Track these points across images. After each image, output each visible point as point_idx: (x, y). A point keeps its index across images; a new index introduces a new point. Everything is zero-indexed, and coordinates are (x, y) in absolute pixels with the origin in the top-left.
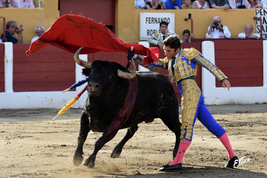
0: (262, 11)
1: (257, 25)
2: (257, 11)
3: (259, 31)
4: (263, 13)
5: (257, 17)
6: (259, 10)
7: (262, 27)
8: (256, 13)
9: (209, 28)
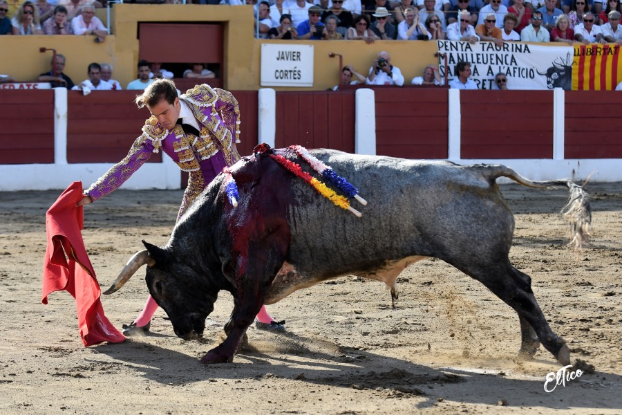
0: (448, 44)
1: (440, 65)
2: (441, 44)
3: (443, 75)
4: (449, 48)
5: (440, 53)
7: (448, 68)
8: (439, 48)
9: (371, 69)
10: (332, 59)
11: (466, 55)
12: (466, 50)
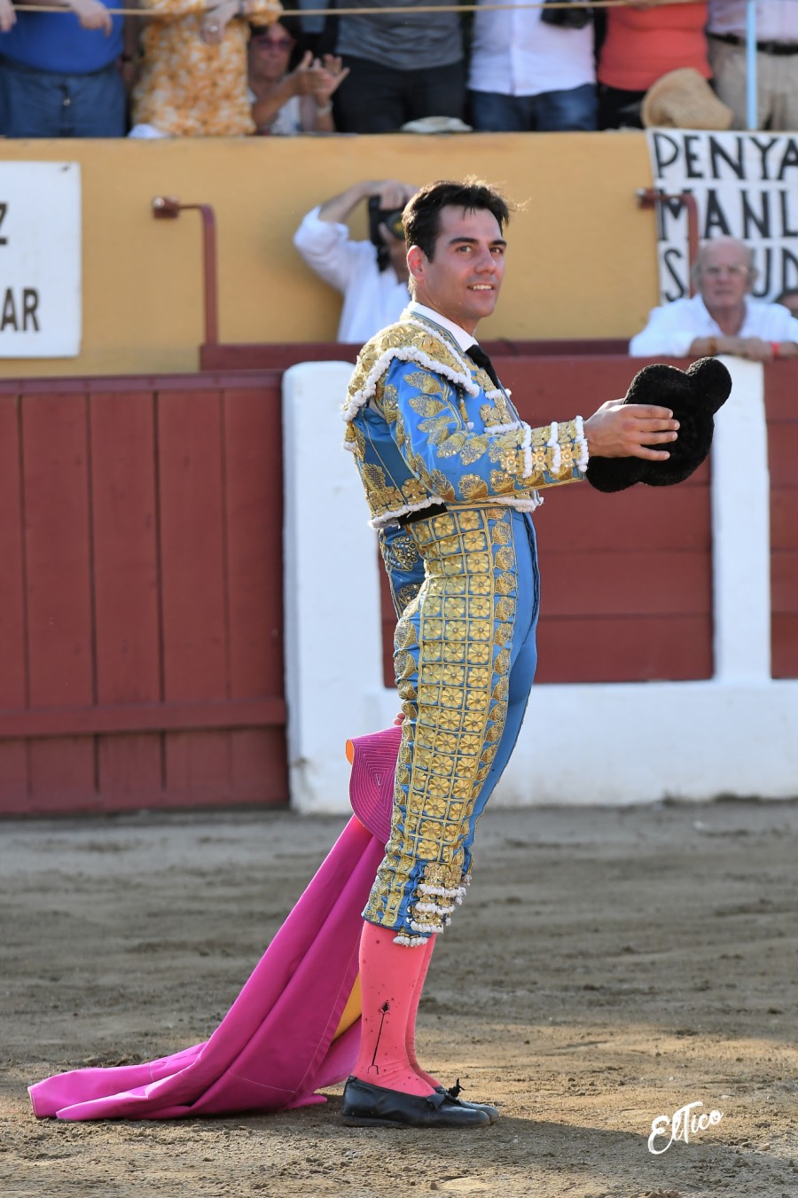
0: (701, 148)
1: (663, 247)
2: (667, 151)
3: (675, 291)
4: (702, 165)
5: (662, 191)
6: (680, 142)
8: (661, 165)
10: (165, 226)
11: (783, 194)
12: (781, 177)
